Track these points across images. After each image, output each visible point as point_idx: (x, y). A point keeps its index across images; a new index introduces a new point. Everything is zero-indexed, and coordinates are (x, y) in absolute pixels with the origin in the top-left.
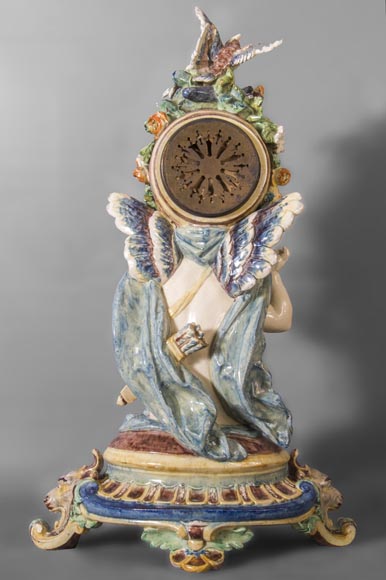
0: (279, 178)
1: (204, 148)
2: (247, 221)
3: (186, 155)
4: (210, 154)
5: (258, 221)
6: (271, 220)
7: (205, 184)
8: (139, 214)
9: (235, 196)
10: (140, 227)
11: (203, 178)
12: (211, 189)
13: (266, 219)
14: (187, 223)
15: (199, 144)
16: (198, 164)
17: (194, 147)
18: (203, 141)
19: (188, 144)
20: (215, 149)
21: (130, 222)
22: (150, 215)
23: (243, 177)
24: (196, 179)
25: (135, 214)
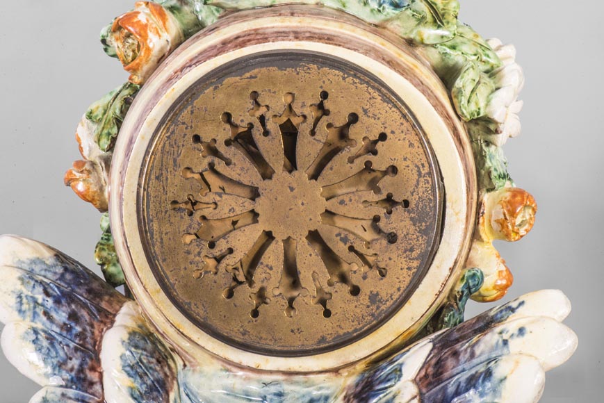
0: (502, 224)
1: (272, 148)
2: (398, 373)
3: (220, 166)
4: (292, 165)
5: (433, 376)
6: (472, 382)
7: (274, 256)
8: (73, 316)
9: (364, 298)
10: (75, 363)
11: (269, 236)
12: (291, 270)
13: (459, 372)
14: (218, 365)
15: (257, 134)
16: (255, 194)
17: (245, 140)
18: (272, 125)
19: (226, 133)
20: (308, 150)
21: (46, 342)
22: (108, 319)
23: (392, 238)
24: (245, 241)
25: (61, 316)
